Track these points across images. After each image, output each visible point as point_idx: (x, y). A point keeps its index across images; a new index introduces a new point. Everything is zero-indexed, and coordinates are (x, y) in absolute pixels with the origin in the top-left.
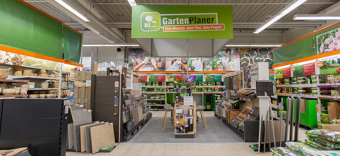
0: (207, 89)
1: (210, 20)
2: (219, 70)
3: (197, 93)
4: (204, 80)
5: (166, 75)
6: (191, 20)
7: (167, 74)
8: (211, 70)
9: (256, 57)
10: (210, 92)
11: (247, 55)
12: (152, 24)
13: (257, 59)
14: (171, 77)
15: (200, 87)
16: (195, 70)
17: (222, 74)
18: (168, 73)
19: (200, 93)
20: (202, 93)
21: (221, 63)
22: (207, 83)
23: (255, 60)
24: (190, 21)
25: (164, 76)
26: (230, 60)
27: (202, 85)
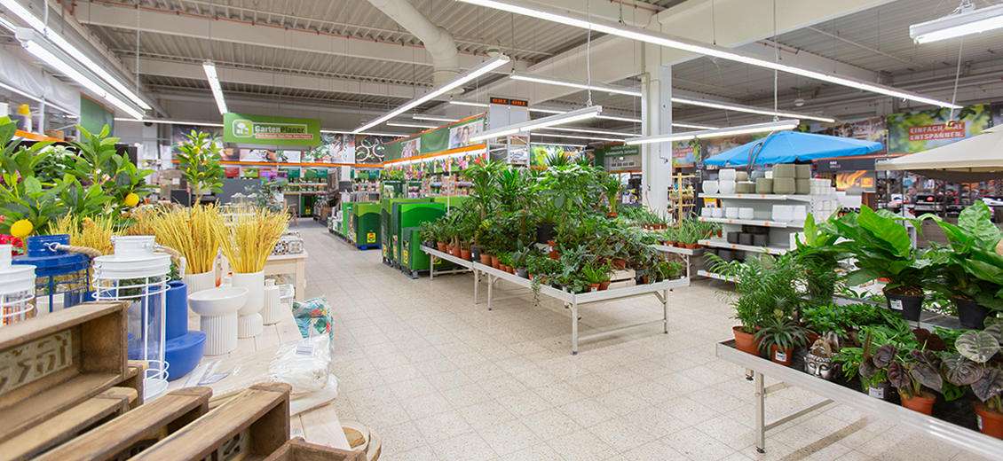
0: (307, 187)
1: (300, 130)
2: (325, 162)
3: (291, 193)
4: (302, 175)
5: (240, 167)
6: (283, 129)
7: (242, 165)
8: (312, 161)
9: (377, 147)
10: (310, 191)
11: (365, 143)
12: (244, 131)
13: (379, 148)
14: (250, 171)
15: (297, 185)
16: (289, 161)
17: (330, 167)
18: (244, 165)
19: (295, 193)
20: (299, 193)
21: (328, 153)
22: (307, 180)
23: (376, 149)
24: (282, 131)
25: (238, 169)
26: (341, 149)
27: (299, 181)
